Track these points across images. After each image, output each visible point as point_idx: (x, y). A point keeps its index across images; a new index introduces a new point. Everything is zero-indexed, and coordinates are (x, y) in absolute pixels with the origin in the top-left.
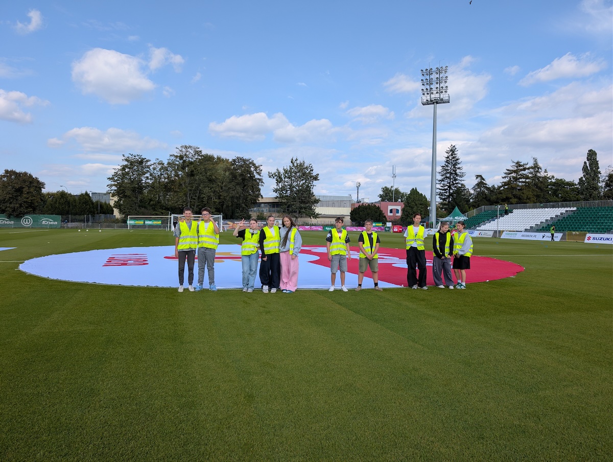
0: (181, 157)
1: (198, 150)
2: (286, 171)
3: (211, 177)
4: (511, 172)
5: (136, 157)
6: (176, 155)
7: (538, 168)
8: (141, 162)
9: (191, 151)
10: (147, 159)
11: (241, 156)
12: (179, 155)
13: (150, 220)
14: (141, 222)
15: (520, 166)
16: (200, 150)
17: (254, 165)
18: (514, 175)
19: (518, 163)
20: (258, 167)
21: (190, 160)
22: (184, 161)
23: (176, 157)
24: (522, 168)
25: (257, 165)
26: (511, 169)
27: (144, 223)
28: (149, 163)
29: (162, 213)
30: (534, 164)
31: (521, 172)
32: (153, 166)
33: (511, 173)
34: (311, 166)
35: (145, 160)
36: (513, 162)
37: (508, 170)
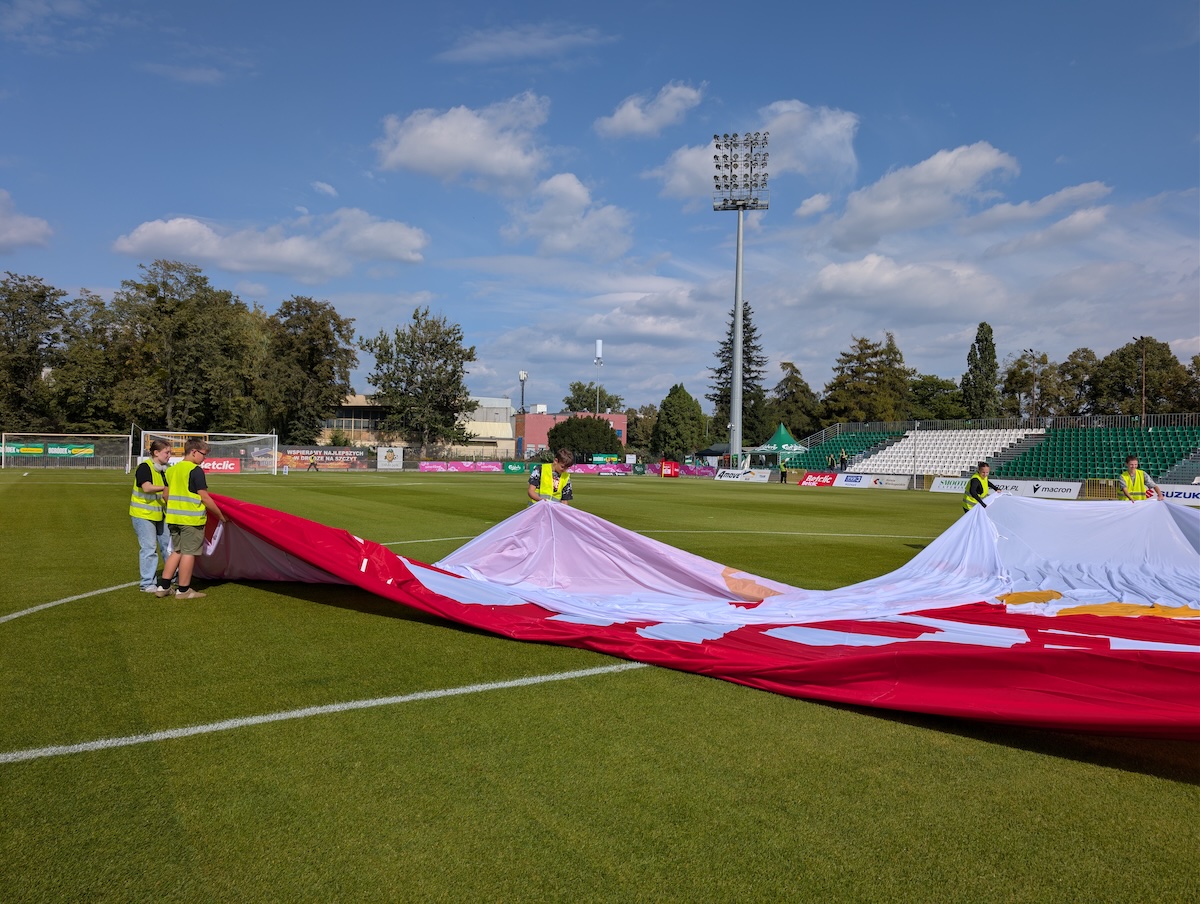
0: (152, 291)
1: (197, 274)
2: (400, 338)
3: (227, 342)
4: (848, 358)
5: (27, 283)
6: (139, 281)
7: (896, 353)
8: (41, 296)
9: (177, 275)
10: (57, 289)
11: (306, 295)
12: (146, 283)
13: (62, 445)
14: (36, 450)
15: (869, 347)
16: (202, 275)
17: (335, 317)
18: (854, 364)
19: (861, 342)
20: (347, 322)
21: (176, 297)
22: (161, 300)
23: (138, 287)
24: (869, 351)
25: (342, 318)
26: (851, 352)
27: (46, 451)
28: (61, 300)
29: (97, 427)
30: (888, 346)
31: (868, 361)
32: (71, 308)
33: (850, 361)
34: (457, 328)
35: (52, 291)
36: (855, 339)
37: (844, 355)
